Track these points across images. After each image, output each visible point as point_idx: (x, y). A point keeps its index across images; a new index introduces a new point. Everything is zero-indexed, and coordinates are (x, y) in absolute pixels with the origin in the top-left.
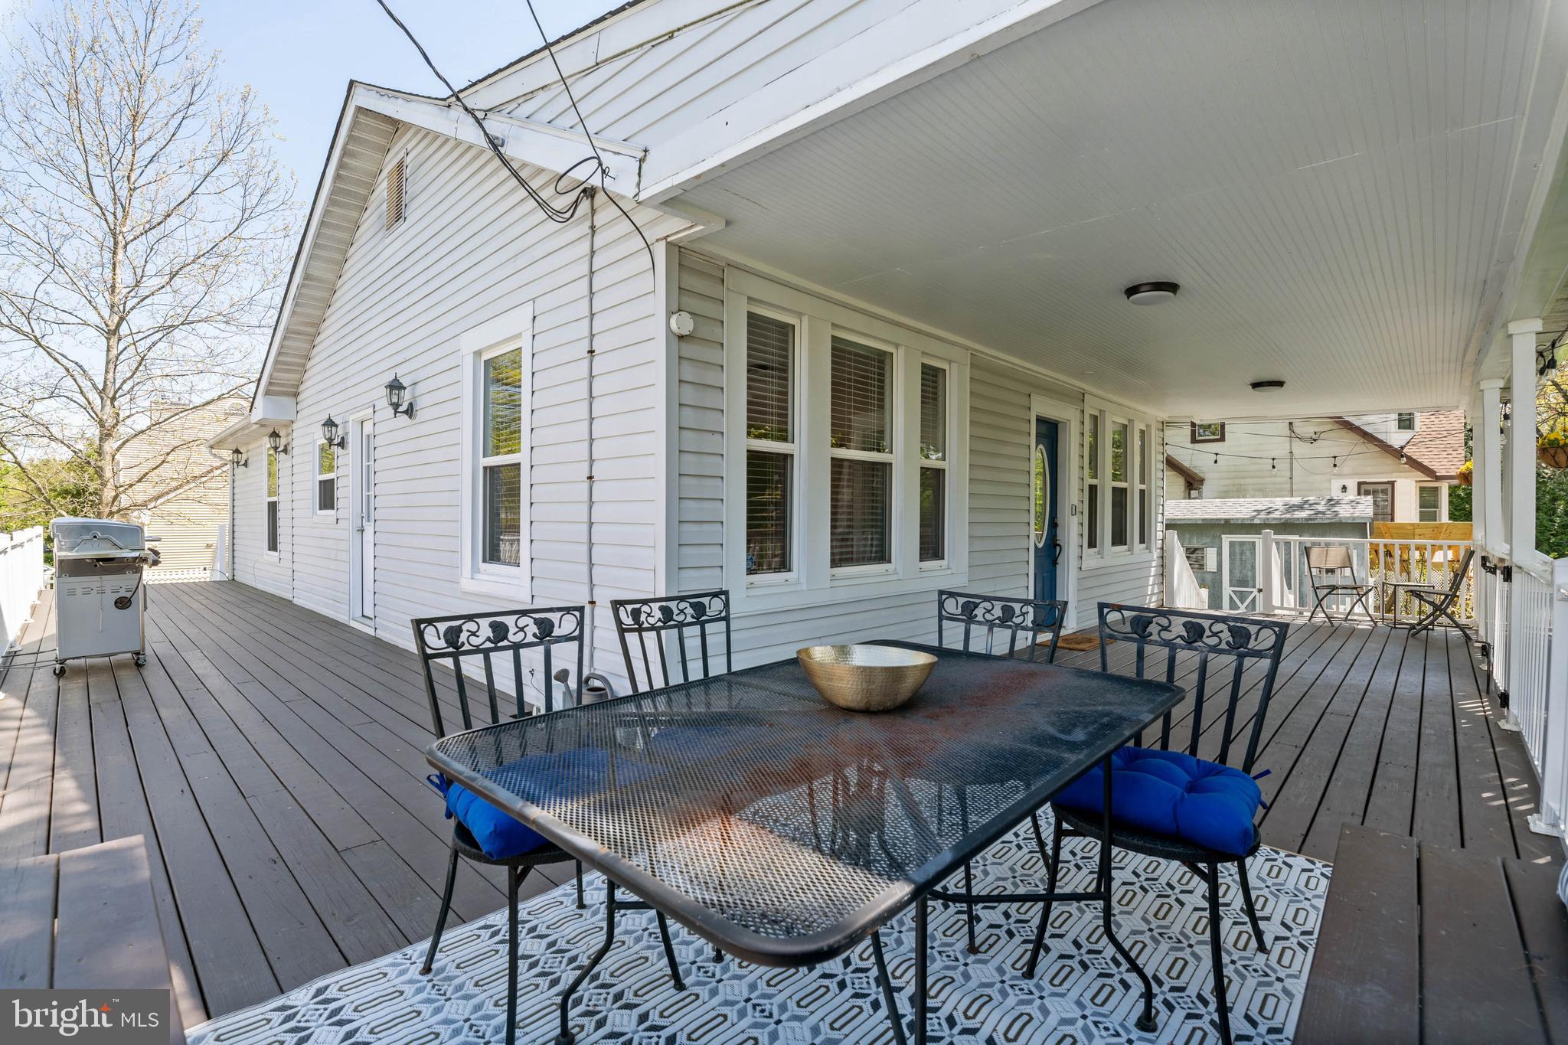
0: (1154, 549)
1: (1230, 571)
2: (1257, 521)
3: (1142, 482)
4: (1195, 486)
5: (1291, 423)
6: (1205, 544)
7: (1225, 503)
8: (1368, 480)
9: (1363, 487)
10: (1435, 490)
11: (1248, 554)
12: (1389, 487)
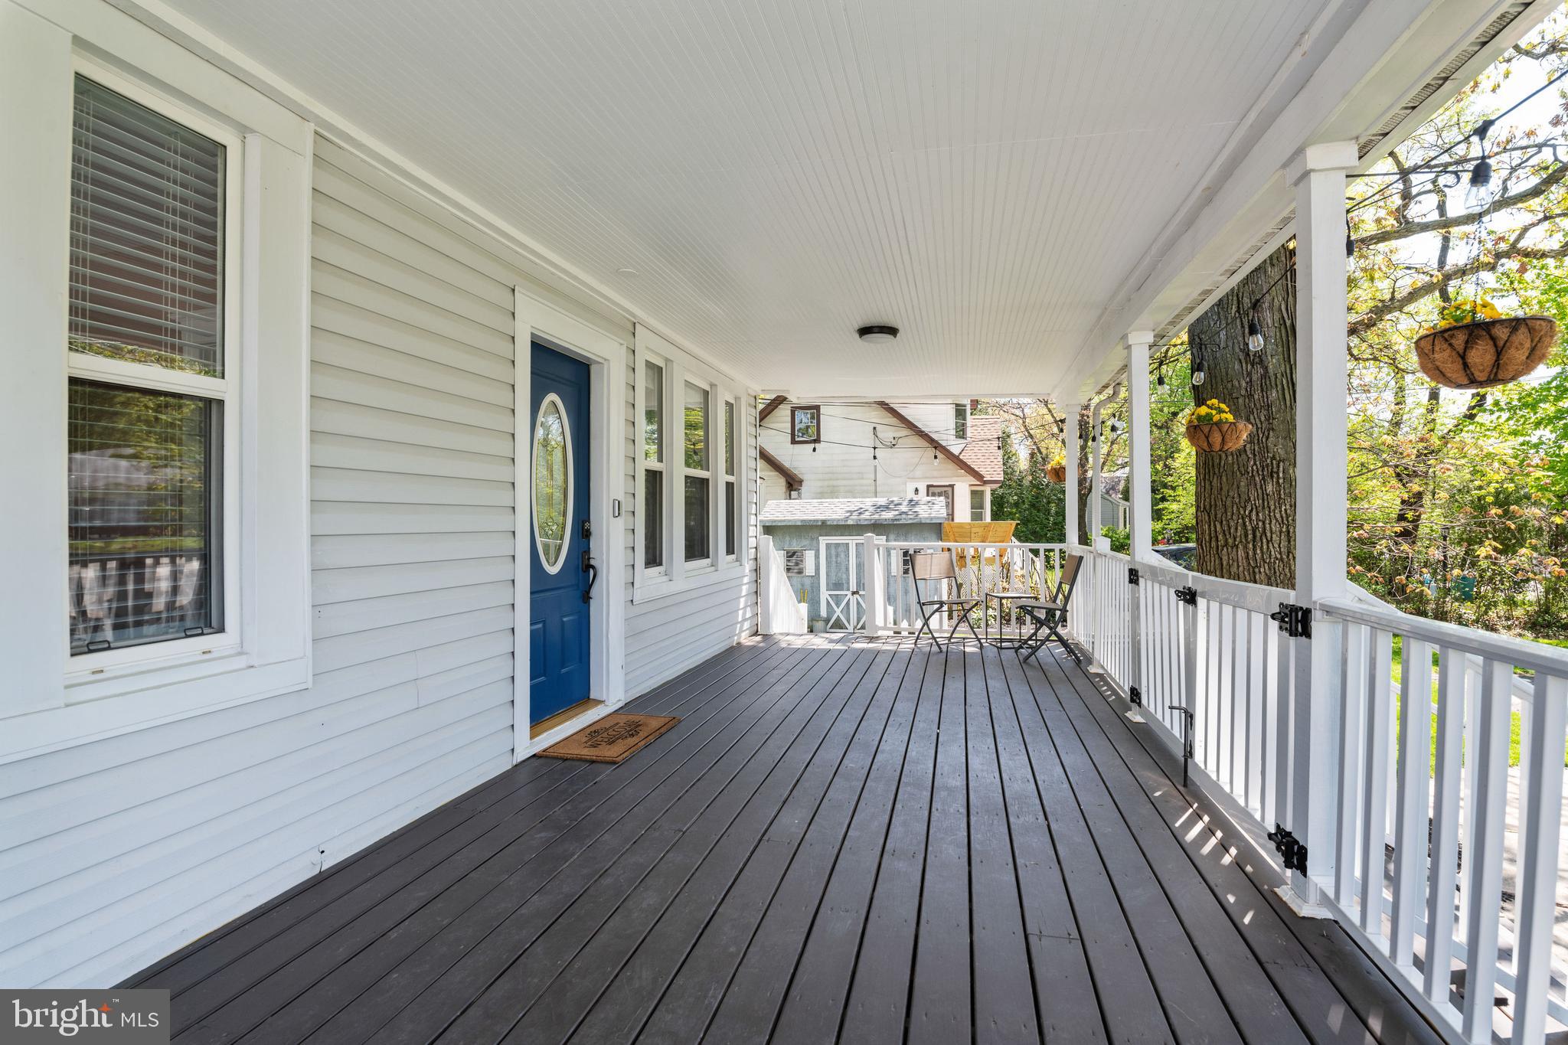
0: (745, 561)
1: (827, 575)
2: (850, 522)
3: (730, 470)
4: (795, 487)
5: (875, 428)
6: (804, 546)
7: (822, 503)
8: (935, 484)
9: (932, 490)
10: (982, 493)
11: (843, 555)
12: (950, 489)
